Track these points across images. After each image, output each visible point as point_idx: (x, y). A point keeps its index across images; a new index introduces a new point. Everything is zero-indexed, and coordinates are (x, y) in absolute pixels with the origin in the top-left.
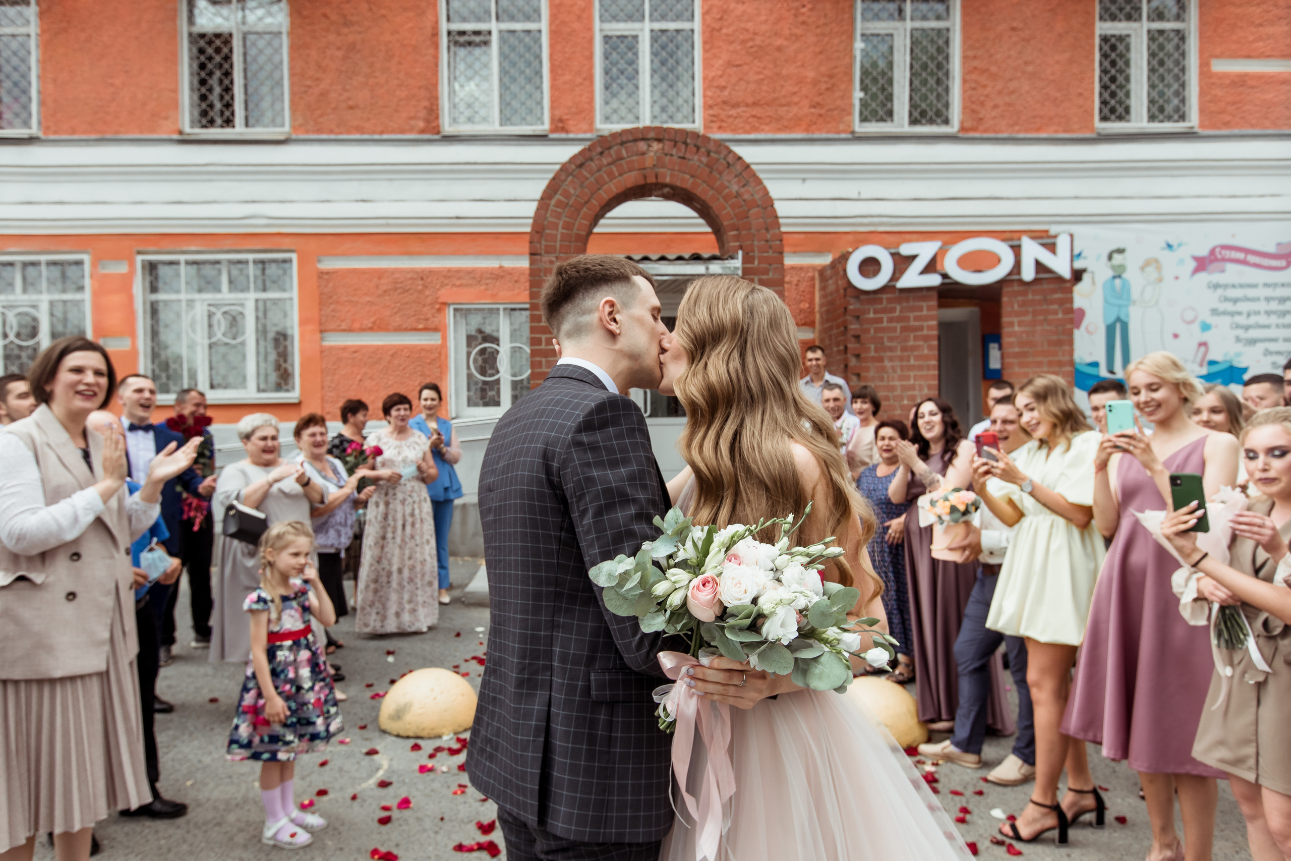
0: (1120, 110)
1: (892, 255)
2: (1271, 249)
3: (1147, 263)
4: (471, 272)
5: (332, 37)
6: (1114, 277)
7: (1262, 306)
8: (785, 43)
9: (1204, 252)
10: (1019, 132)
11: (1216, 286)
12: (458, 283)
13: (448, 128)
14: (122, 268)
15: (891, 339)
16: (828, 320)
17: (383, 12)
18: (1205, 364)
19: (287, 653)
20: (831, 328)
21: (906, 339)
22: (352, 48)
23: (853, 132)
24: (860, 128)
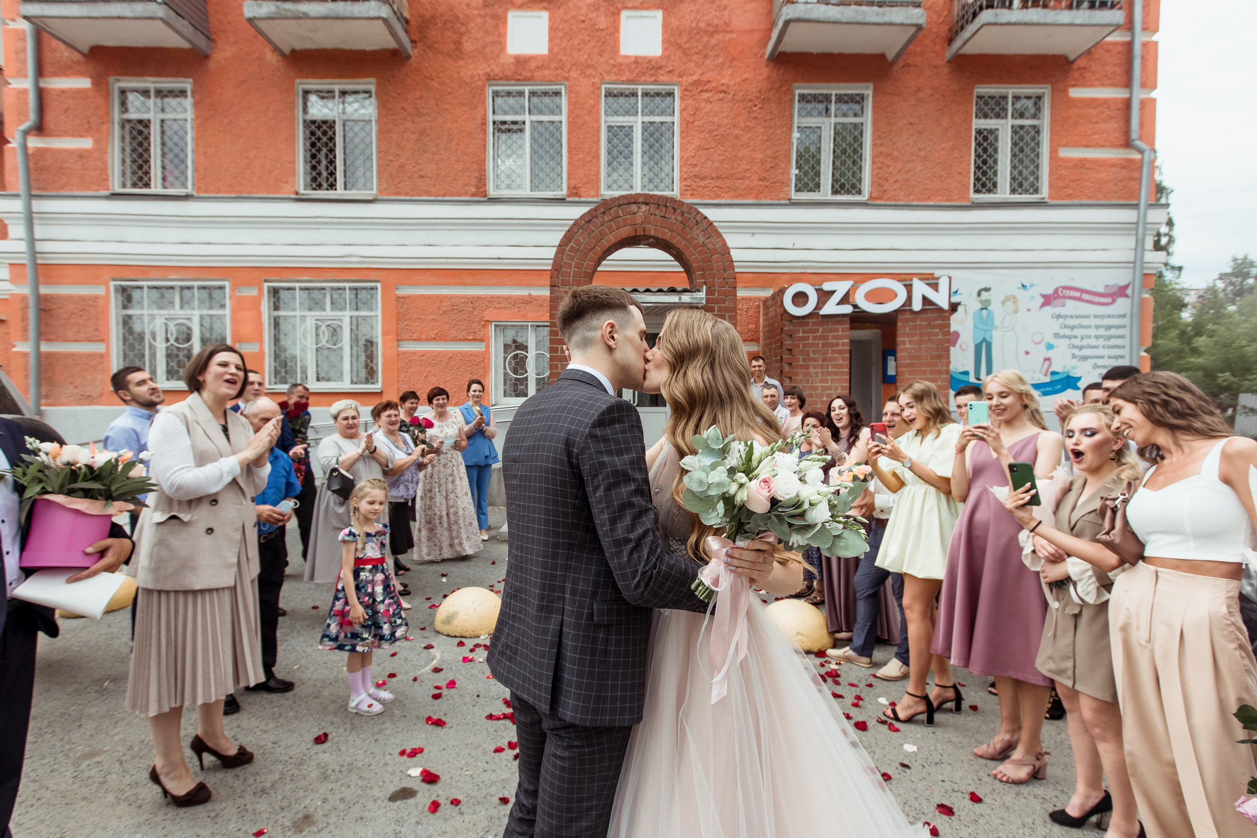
0: (989, 185)
1: (817, 290)
2: (1101, 290)
3: (1007, 299)
4: (508, 298)
5: (408, 125)
6: (982, 309)
7: (1092, 332)
8: (741, 133)
9: (1049, 291)
10: (913, 200)
11: (1058, 317)
12: (498, 306)
13: (492, 192)
14: (254, 292)
15: (814, 352)
16: (769, 338)
17: (446, 106)
18: (1049, 373)
19: (368, 574)
20: (771, 343)
21: (826, 353)
22: (423, 132)
23: (790, 199)
24: (795, 196)
